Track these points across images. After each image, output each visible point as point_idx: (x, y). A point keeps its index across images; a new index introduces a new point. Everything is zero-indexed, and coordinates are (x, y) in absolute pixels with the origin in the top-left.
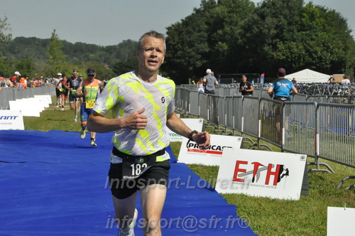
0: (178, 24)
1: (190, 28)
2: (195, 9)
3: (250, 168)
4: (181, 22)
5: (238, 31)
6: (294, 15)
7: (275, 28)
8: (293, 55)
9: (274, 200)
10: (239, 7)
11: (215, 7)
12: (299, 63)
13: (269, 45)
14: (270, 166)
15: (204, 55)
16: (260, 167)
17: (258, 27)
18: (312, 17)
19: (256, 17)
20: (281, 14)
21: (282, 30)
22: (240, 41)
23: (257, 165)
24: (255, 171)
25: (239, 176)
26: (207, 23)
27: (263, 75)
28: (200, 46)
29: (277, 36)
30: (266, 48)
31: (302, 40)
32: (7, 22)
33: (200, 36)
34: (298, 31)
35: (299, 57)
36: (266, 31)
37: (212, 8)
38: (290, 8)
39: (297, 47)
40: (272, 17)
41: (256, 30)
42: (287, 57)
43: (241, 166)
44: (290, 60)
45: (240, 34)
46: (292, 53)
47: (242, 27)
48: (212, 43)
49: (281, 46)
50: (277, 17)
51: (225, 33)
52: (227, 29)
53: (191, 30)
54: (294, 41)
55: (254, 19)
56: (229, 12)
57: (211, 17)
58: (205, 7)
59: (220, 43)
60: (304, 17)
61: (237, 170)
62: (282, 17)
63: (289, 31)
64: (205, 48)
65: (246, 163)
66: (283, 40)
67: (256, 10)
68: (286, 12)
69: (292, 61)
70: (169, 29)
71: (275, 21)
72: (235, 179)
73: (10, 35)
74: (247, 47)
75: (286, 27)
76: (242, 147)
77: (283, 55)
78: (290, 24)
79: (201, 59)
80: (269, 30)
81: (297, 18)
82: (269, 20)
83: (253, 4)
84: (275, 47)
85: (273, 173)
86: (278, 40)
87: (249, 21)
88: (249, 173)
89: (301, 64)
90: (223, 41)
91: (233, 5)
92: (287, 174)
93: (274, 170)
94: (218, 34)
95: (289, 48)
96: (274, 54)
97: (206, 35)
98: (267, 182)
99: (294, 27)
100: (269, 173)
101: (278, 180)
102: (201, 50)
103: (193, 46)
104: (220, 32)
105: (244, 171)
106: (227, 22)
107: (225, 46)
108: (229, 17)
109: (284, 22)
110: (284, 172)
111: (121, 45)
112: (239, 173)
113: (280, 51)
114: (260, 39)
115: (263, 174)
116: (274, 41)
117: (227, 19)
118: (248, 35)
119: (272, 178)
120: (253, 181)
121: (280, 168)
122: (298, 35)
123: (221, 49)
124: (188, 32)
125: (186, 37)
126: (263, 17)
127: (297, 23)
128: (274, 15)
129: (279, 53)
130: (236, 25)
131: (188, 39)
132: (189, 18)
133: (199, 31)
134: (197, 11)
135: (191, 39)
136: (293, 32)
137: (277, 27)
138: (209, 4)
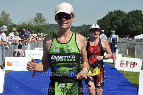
0: (101, 20)
1: (104, 21)
2: (106, 15)
3: (125, 63)
4: (101, 19)
5: (120, 22)
6: (139, 16)
7: (133, 21)
8: (138, 30)
9: (132, 72)
10: (120, 14)
11: (112, 14)
12: (140, 32)
13: (130, 26)
14: (131, 62)
16: (128, 62)
17: (127, 21)
19: (126, 17)
20: (135, 16)
21: (135, 22)
22: (121, 25)
23: (127, 62)
24: (127, 64)
25: (122, 65)
26: (110, 19)
27: (128, 36)
28: (108, 26)
29: (133, 23)
30: (129, 27)
31: (141, 25)
32: (47, 19)
33: (108, 23)
34: (140, 22)
35: (140, 30)
36: (129, 22)
37: (111, 14)
38: (138, 14)
39: (140, 27)
40: (131, 17)
41: (126, 21)
42: (136, 30)
43: (122, 62)
44: (137, 31)
45: (121, 22)
46: (138, 29)
47: (122, 20)
48: (111, 25)
49: (134, 26)
50: (133, 17)
51: (116, 22)
52: (117, 21)
53: (105, 21)
54: (139, 25)
55: (125, 18)
56: (117, 16)
57: (112, 17)
58: (109, 14)
59: (114, 25)
60: (142, 17)
61: (121, 63)
62: (135, 17)
63: (137, 22)
65: (124, 61)
66: (135, 24)
67: (126, 15)
68: (136, 15)
69: (138, 31)
70: (98, 21)
71: (133, 18)
72: (121, 66)
73: (48, 23)
74: (123, 27)
75: (136, 20)
76: (122, 56)
77: (135, 29)
78: (137, 19)
79: (108, 31)
80: (131, 21)
81: (140, 18)
82: (130, 18)
83: (125, 13)
84: (132, 27)
85: (132, 64)
86: (133, 24)
87: (124, 18)
88: (125, 64)
89: (141, 32)
90: (115, 25)
91: (119, 13)
92: (137, 65)
93: (132, 63)
94: (114, 23)
95: (137, 27)
96: (132, 29)
97: (109, 23)
98: (130, 67)
99: (139, 20)
100: (131, 64)
101: (134, 66)
102: (108, 28)
103: (105, 26)
104: (114, 22)
105: (123, 63)
106: (116, 19)
107: (116, 27)
108: (117, 17)
109: (135, 19)
110: (136, 64)
111: (82, 26)
112: (122, 64)
113: (134, 28)
114: (127, 24)
115: (129, 64)
116: (132, 25)
117: (117, 18)
118: (123, 23)
119: (132, 66)
120: (126, 66)
121: (135, 63)
122: (140, 23)
123: (114, 28)
124: (104, 22)
125: (103, 24)
126: (128, 17)
127: (140, 19)
128: (132, 17)
129: (134, 29)
130: (119, 20)
131: (104, 24)
132: (104, 18)
133: (108, 22)
134: (107, 15)
135: (105, 24)
136: (138, 22)
137: (133, 20)
138: (111, 13)
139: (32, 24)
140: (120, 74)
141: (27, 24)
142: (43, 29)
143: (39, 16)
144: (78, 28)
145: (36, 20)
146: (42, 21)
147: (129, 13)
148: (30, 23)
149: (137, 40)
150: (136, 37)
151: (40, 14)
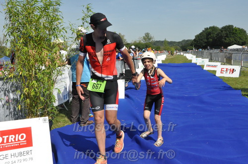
1: (201, 35)
3: (225, 70)
5: (215, 35)
8: (231, 41)
11: (208, 30)
14: (231, 69)
15: (205, 42)
18: (236, 30)
20: (227, 30)
22: (216, 38)
23: (227, 69)
24: (227, 71)
26: (206, 34)
28: (204, 40)
30: (223, 40)
31: (233, 37)
33: (204, 37)
34: (232, 35)
35: (233, 42)
36: (223, 35)
38: (230, 29)
39: (232, 39)
41: (220, 35)
42: (229, 42)
48: (207, 39)
49: (227, 39)
52: (212, 35)
54: (231, 37)
55: (219, 32)
56: (212, 31)
57: (207, 32)
60: (234, 31)
61: (222, 70)
63: (230, 35)
64: (206, 40)
65: (224, 68)
66: (228, 37)
67: (220, 30)
68: (229, 30)
72: (221, 73)
73: (154, 40)
74: (217, 40)
76: (221, 65)
78: (230, 33)
82: (224, 32)
83: (219, 28)
84: (225, 39)
86: (226, 37)
90: (211, 38)
92: (235, 71)
94: (209, 37)
95: (230, 39)
96: (225, 41)
97: (206, 37)
100: (230, 71)
103: (202, 40)
107: (211, 40)
109: (228, 32)
114: (221, 37)
115: (229, 71)
117: (212, 33)
118: (218, 36)
119: (231, 72)
120: (226, 73)
121: (233, 70)
124: (201, 37)
126: (222, 31)
127: (232, 32)
128: (225, 31)
129: (227, 41)
134: (203, 31)
137: (226, 34)
138: (206, 29)
139: (142, 42)
140: (220, 80)
141: (138, 42)
142: (151, 45)
143: (147, 35)
144: (179, 42)
145: (144, 38)
146: (150, 39)
147: (222, 28)
148: (140, 41)
149: (231, 50)
150: (230, 48)
151: (147, 33)
